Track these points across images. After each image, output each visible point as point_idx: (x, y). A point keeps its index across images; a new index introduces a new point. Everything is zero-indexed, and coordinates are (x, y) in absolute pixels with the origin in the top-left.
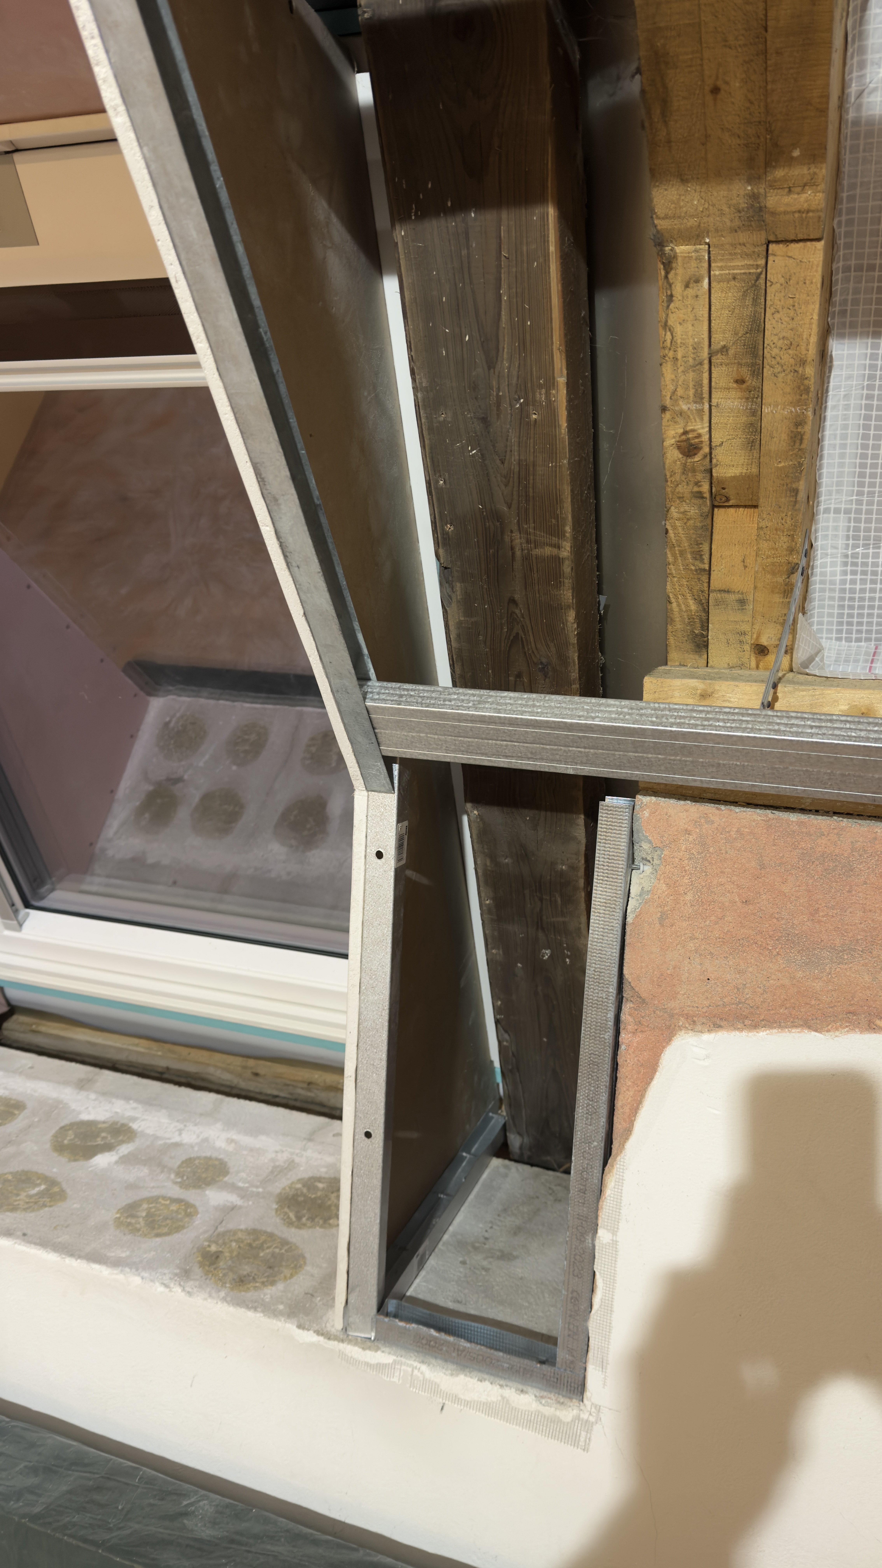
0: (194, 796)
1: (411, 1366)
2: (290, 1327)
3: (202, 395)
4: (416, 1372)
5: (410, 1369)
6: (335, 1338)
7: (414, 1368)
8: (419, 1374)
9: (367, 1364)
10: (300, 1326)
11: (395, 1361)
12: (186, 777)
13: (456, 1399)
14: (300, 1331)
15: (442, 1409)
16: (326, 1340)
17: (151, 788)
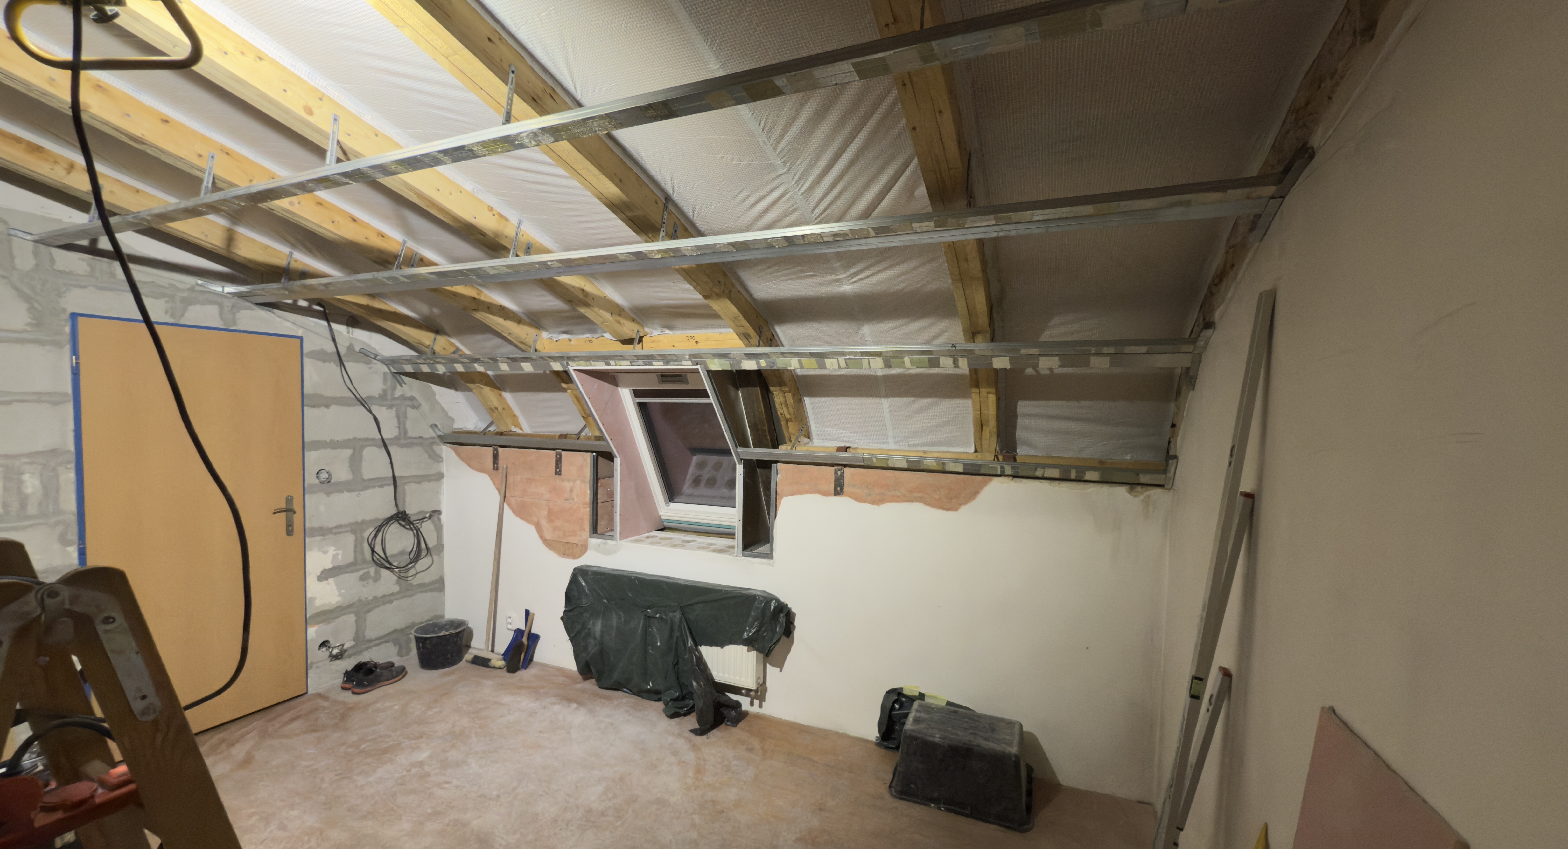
0: (705, 479)
3: (711, 404)
12: (703, 475)
14: (732, 555)
17: (694, 478)
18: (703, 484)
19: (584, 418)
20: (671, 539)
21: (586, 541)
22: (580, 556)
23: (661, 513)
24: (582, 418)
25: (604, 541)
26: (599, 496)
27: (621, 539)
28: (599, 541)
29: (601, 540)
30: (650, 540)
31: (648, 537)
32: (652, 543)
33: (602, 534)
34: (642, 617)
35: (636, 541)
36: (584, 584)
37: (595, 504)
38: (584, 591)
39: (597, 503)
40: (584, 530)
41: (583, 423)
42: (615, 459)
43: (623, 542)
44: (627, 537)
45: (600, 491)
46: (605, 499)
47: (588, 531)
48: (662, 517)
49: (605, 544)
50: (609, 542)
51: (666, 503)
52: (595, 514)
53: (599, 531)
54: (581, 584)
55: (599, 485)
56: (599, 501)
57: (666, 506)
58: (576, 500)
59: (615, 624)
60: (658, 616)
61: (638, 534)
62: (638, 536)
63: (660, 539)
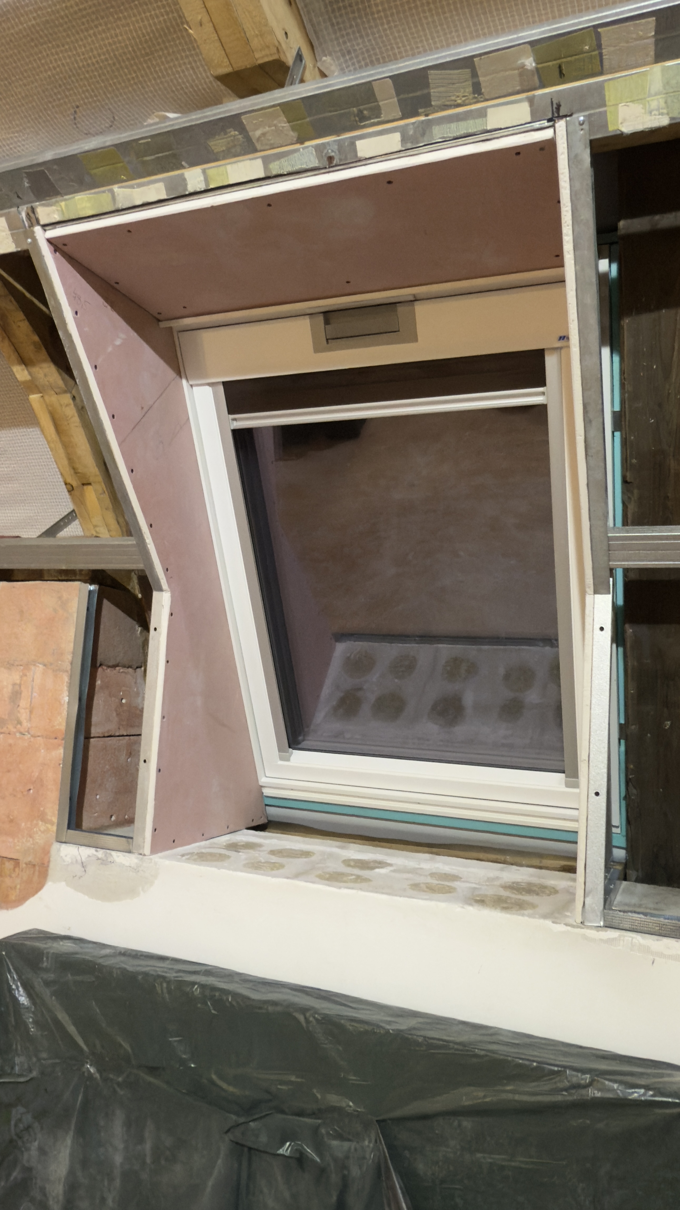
0: (372, 698)
1: (630, 937)
2: (548, 923)
4: (634, 940)
5: (630, 939)
6: (578, 927)
7: (633, 938)
8: (637, 942)
9: (601, 940)
10: (553, 922)
11: (620, 936)
12: (365, 687)
13: (662, 955)
14: (555, 925)
15: (653, 963)
16: (572, 929)
17: (342, 694)
19: (71, 489)
20: (306, 854)
21: (46, 851)
22: (21, 900)
23: (263, 780)
24: (64, 489)
25: (100, 853)
26: (95, 718)
27: (155, 850)
28: (86, 852)
29: (91, 851)
30: (243, 855)
31: (234, 847)
32: (256, 866)
33: (98, 831)
35: (202, 857)
36: (23, 999)
37: (82, 738)
38: (21, 1024)
39: (88, 737)
40: (42, 817)
41: (66, 505)
42: (155, 594)
43: (156, 858)
44: (174, 843)
45: (99, 701)
46: (111, 727)
47: (55, 820)
48: (267, 792)
49: (103, 862)
50: (119, 858)
51: (280, 750)
52: (79, 768)
53: (86, 823)
54: (15, 1000)
55: (98, 682)
56: (94, 731)
57: (281, 759)
58: (26, 724)
59: (118, 1159)
60: (286, 1149)
61: (204, 837)
62: (203, 843)
63: (272, 852)
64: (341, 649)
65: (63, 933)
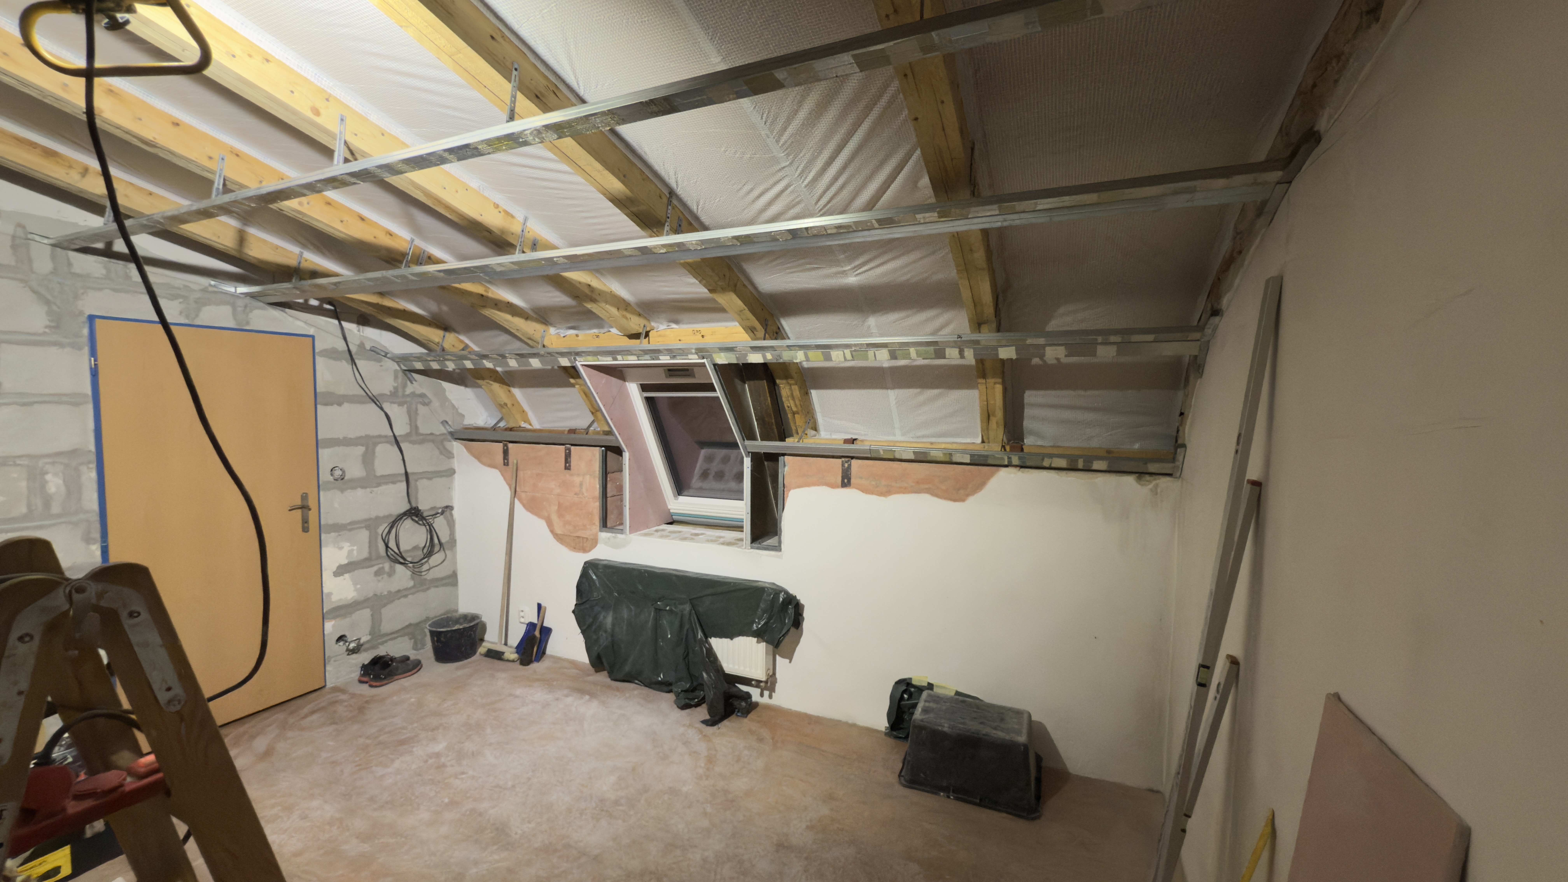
0: (713, 472)
3: (718, 397)
11: (754, 551)
12: (711, 468)
17: (702, 471)
18: (711, 477)
19: (593, 413)
20: (680, 532)
21: (596, 535)
22: (590, 551)
23: (669, 507)
24: (590, 414)
25: (614, 535)
26: (608, 491)
27: (630, 533)
28: (609, 535)
29: (611, 534)
30: (659, 533)
31: (657, 531)
32: (662, 537)
33: (612, 528)
34: (653, 609)
35: (646, 535)
36: (594, 577)
37: (604, 498)
38: (595, 584)
39: (606, 497)
40: (594, 524)
41: (591, 418)
42: (623, 453)
43: (632, 535)
44: (636, 531)
45: (609, 486)
46: (615, 493)
47: (598, 525)
48: (671, 511)
49: (614, 537)
50: (619, 536)
51: (674, 496)
52: (604, 508)
53: (609, 525)
54: (592, 578)
55: (608, 479)
56: (608, 495)
57: (675, 499)
58: (586, 494)
59: (626, 616)
60: (668, 608)
61: (648, 527)
62: (648, 530)
63: (669, 532)
64: (704, 452)
65: (604, 559)
